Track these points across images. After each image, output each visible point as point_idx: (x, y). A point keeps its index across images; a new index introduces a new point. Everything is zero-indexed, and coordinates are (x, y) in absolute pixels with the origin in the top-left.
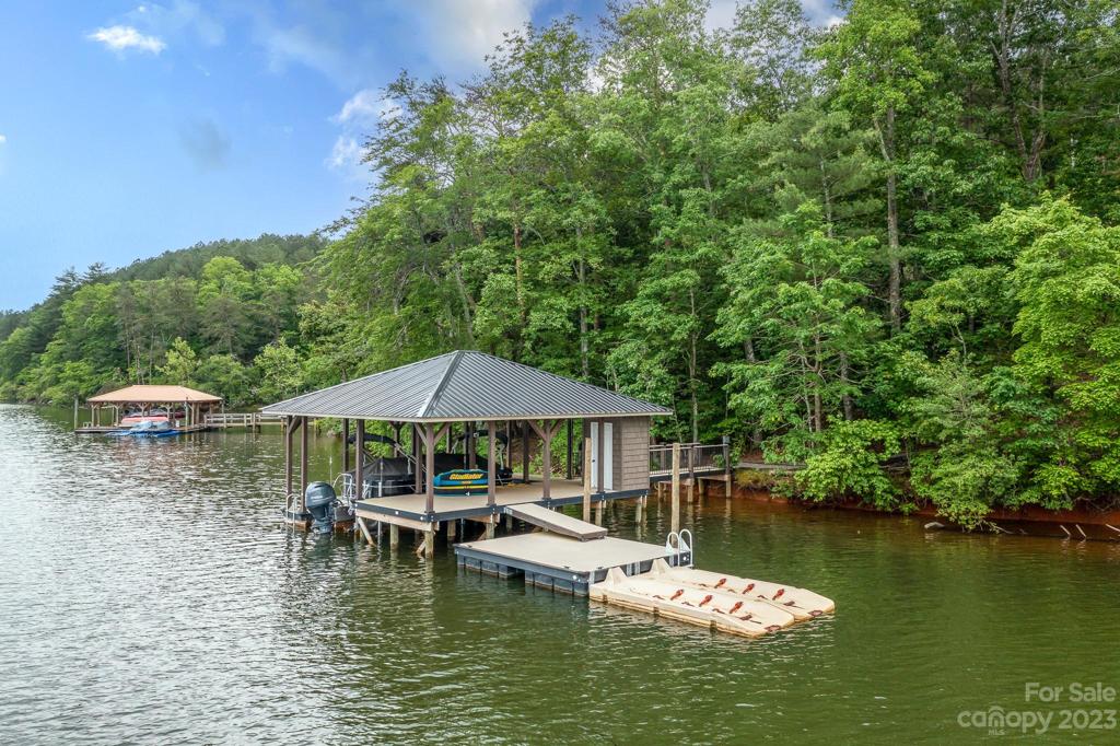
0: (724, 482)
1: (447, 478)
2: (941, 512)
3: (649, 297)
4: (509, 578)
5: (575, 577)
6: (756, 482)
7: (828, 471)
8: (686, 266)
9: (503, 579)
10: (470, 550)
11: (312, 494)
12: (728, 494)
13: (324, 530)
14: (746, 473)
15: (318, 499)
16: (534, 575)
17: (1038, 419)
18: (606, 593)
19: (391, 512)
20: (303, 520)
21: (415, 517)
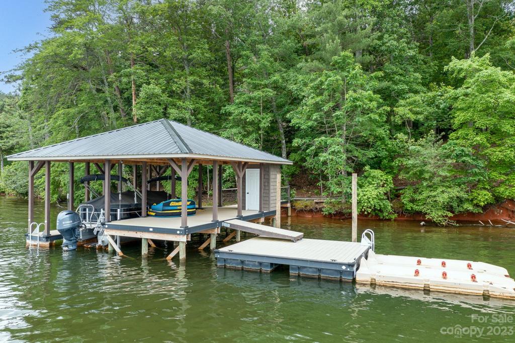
0: (287, 208)
1: (168, 205)
2: (427, 217)
3: (241, 103)
4: (272, 272)
5: (344, 267)
6: (306, 206)
7: (374, 196)
8: (266, 86)
9: (267, 273)
10: (230, 253)
11: (63, 220)
12: (290, 214)
13: (71, 248)
14: (299, 202)
15: (68, 224)
16: (299, 268)
17: (476, 166)
18: (374, 277)
19: (146, 230)
20: (47, 241)
21: (173, 232)
